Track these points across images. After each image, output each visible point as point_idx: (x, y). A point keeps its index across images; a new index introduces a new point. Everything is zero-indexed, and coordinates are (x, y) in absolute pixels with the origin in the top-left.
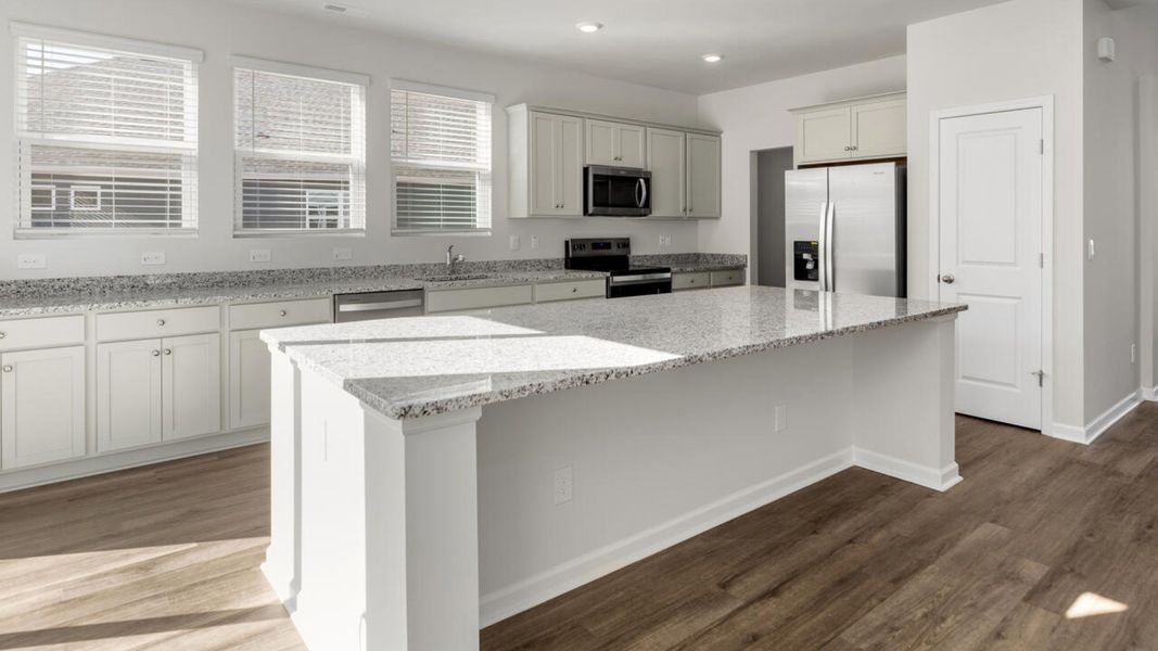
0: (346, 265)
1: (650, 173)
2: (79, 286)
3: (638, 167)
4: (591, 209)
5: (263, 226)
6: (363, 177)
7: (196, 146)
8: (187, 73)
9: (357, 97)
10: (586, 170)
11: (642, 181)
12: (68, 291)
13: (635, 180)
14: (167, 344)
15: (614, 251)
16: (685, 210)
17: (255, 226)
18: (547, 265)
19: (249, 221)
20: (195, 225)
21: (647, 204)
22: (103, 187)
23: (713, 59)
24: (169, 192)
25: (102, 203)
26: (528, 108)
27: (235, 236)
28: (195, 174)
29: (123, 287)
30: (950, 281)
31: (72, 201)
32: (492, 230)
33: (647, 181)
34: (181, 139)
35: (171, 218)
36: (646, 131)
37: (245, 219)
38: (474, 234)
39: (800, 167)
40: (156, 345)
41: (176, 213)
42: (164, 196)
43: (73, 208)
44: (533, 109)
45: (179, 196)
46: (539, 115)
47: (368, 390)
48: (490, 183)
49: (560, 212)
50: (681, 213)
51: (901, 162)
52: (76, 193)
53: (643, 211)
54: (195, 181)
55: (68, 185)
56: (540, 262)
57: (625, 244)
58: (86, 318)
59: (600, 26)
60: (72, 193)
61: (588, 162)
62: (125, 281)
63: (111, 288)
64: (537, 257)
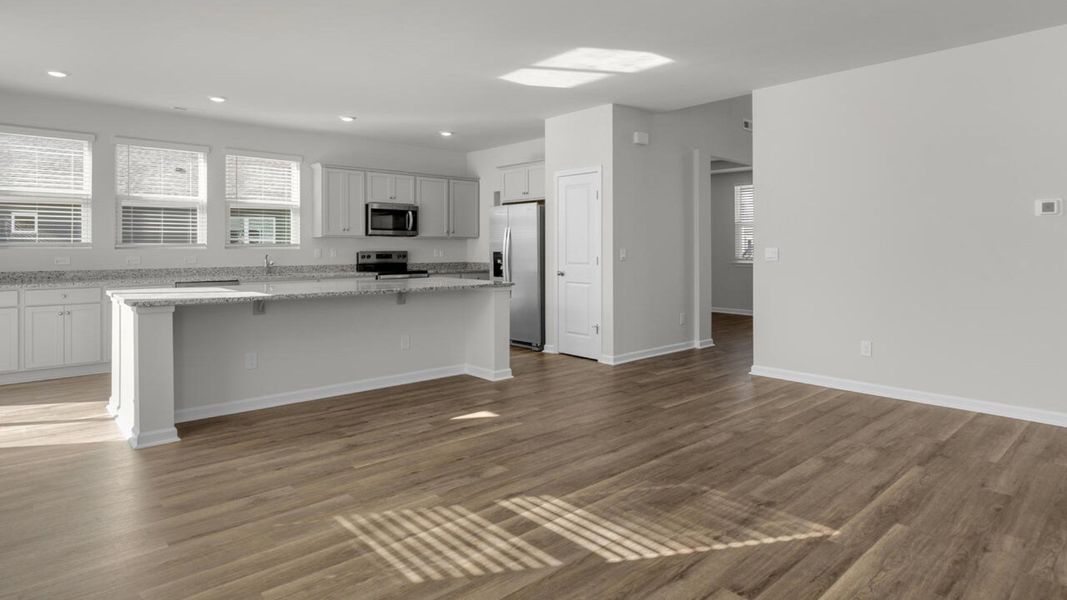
0: (191, 266)
1: (417, 207)
2: (15, 276)
3: (408, 203)
4: (370, 231)
5: (135, 242)
6: (205, 211)
7: (90, 193)
8: (86, 149)
9: (202, 160)
10: (367, 206)
11: (410, 213)
12: (8, 279)
13: (406, 212)
14: (68, 308)
15: (394, 260)
16: (448, 232)
17: (129, 242)
18: (343, 269)
19: (126, 239)
20: (90, 241)
21: (415, 227)
22: (39, 213)
23: (447, 134)
24: (72, 221)
25: (39, 227)
26: (323, 167)
27: (116, 248)
28: (90, 209)
29: (43, 278)
30: (562, 274)
31: (13, 225)
32: (301, 245)
33: (415, 214)
34: (81, 189)
35: (75, 237)
36: (415, 180)
37: (124, 237)
38: (289, 248)
39: (504, 204)
40: (61, 309)
41: (78, 233)
42: (70, 223)
43: (13, 231)
44: (326, 166)
45: (80, 224)
46: (330, 170)
47: (135, 304)
48: (299, 214)
49: (347, 233)
50: (445, 235)
51: (541, 202)
52: (16, 217)
53: (411, 233)
54: (90, 214)
55: (10, 213)
56: (337, 267)
57: (404, 255)
58: (19, 293)
59: (354, 118)
60: (13, 217)
61: (369, 200)
62: (43, 275)
63: (35, 278)
64: (335, 264)
